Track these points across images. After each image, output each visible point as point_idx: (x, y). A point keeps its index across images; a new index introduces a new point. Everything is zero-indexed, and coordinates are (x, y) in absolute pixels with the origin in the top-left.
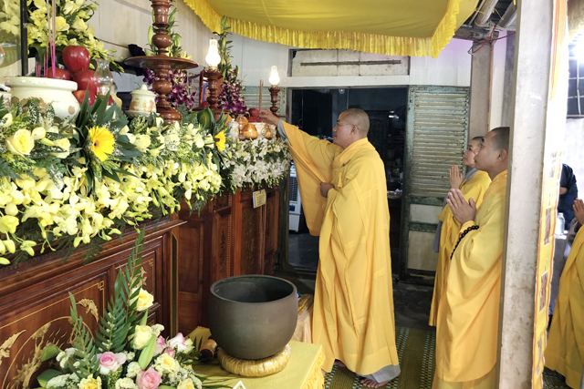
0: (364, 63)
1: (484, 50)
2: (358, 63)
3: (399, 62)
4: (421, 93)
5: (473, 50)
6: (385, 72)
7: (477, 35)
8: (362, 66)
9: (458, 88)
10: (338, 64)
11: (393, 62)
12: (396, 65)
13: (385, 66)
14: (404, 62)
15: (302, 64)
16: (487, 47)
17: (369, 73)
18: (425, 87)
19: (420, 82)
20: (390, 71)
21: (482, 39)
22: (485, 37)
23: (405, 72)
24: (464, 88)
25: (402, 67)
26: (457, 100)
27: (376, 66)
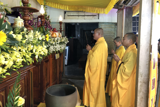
0: (86, 16)
1: (121, 12)
2: (84, 16)
3: (96, 16)
5: (118, 12)
6: (92, 18)
7: (119, 7)
8: (85, 17)
9: (112, 23)
10: (78, 16)
11: (94, 16)
13: (92, 17)
14: (97, 16)
15: (68, 16)
16: (122, 11)
17: (87, 19)
18: (103, 23)
19: (102, 21)
20: (93, 18)
21: (120, 9)
22: (121, 8)
23: (98, 18)
24: (114, 23)
25: (97, 17)
26: (112, 26)
27: (89, 17)
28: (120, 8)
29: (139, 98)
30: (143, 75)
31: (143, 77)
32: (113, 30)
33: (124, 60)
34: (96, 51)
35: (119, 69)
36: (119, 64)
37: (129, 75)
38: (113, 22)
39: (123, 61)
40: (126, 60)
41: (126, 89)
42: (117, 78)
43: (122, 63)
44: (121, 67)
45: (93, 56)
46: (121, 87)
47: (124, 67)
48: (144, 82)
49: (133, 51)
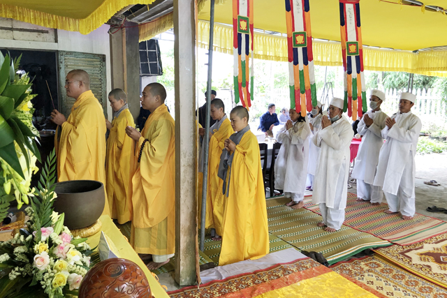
0: (17, 29)
1: (119, 33)
2: (12, 29)
3: (47, 32)
4: (68, 57)
5: (110, 31)
6: (36, 39)
8: (16, 33)
9: (94, 55)
11: (43, 32)
12: (45, 34)
13: (36, 34)
14: (52, 33)
16: (120, 30)
17: (22, 38)
18: (71, 53)
19: (67, 49)
20: (40, 39)
21: (117, 26)
22: (118, 23)
23: (53, 39)
24: (98, 55)
25: (51, 36)
26: (95, 63)
27: (28, 33)
28: (115, 23)
29: (182, 192)
30: (187, 154)
31: (187, 157)
32: (97, 72)
33: (150, 135)
34: (83, 122)
35: (143, 153)
36: (141, 144)
37: (163, 160)
38: (94, 53)
39: (147, 138)
40: (155, 134)
41: (158, 187)
42: (139, 169)
43: (146, 140)
44: (145, 149)
45: (77, 135)
46: (150, 185)
47: (151, 147)
48: (189, 165)
49: (165, 116)
